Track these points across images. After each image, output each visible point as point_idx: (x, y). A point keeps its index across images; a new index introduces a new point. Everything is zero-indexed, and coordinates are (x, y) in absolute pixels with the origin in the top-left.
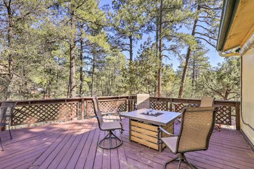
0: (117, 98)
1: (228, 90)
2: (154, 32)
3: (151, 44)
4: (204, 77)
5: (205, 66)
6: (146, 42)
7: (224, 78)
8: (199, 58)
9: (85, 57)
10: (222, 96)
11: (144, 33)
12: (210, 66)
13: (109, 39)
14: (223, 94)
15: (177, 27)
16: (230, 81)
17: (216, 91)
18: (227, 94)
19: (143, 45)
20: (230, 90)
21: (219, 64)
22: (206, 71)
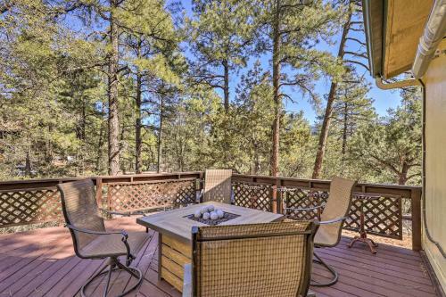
0: (176, 177)
1: (407, 160)
2: (268, 52)
3: (261, 75)
4: (361, 135)
5: (366, 116)
6: (251, 71)
7: (400, 136)
8: (355, 100)
9: (146, 101)
10: (396, 171)
11: (250, 57)
12: (376, 115)
13: (188, 66)
14: (399, 168)
15: (311, 42)
16: (411, 143)
17: (384, 162)
18: (406, 167)
19: (246, 76)
20: (412, 159)
21: (390, 111)
22: (365, 124)
